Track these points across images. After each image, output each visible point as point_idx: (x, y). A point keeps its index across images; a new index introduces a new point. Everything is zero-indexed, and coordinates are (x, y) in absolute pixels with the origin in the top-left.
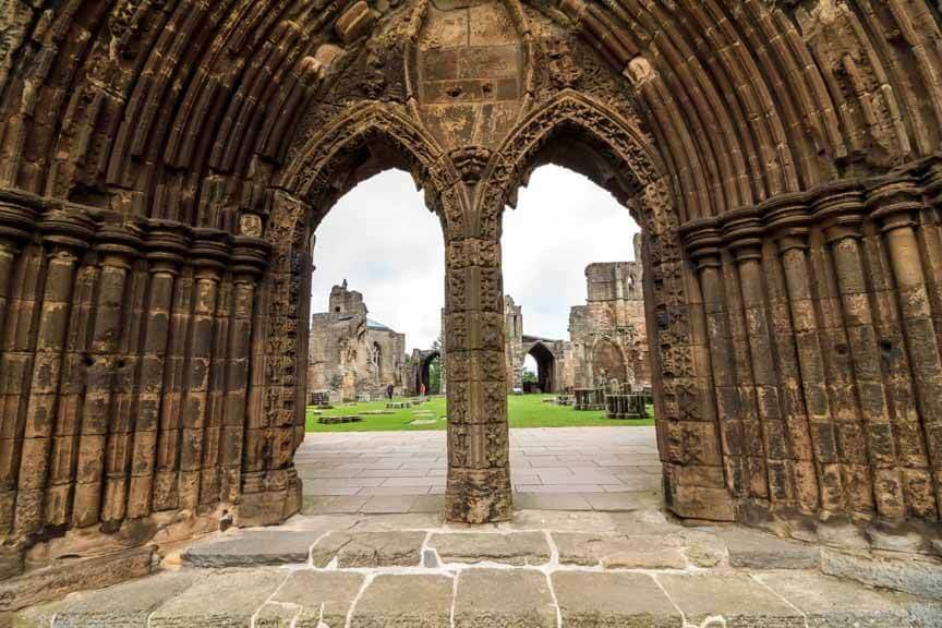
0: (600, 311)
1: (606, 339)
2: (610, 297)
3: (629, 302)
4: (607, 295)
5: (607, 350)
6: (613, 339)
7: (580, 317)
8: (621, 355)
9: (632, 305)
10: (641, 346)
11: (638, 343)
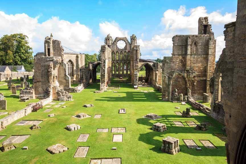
0: (178, 60)
1: (180, 74)
2: (184, 53)
3: (193, 56)
4: (182, 52)
5: (179, 80)
6: (183, 74)
7: (168, 63)
8: (186, 83)
9: (194, 58)
10: (196, 78)
11: (194, 77)
